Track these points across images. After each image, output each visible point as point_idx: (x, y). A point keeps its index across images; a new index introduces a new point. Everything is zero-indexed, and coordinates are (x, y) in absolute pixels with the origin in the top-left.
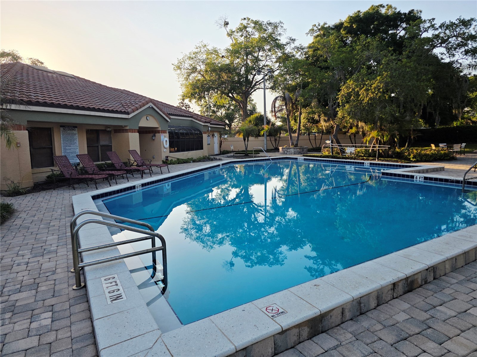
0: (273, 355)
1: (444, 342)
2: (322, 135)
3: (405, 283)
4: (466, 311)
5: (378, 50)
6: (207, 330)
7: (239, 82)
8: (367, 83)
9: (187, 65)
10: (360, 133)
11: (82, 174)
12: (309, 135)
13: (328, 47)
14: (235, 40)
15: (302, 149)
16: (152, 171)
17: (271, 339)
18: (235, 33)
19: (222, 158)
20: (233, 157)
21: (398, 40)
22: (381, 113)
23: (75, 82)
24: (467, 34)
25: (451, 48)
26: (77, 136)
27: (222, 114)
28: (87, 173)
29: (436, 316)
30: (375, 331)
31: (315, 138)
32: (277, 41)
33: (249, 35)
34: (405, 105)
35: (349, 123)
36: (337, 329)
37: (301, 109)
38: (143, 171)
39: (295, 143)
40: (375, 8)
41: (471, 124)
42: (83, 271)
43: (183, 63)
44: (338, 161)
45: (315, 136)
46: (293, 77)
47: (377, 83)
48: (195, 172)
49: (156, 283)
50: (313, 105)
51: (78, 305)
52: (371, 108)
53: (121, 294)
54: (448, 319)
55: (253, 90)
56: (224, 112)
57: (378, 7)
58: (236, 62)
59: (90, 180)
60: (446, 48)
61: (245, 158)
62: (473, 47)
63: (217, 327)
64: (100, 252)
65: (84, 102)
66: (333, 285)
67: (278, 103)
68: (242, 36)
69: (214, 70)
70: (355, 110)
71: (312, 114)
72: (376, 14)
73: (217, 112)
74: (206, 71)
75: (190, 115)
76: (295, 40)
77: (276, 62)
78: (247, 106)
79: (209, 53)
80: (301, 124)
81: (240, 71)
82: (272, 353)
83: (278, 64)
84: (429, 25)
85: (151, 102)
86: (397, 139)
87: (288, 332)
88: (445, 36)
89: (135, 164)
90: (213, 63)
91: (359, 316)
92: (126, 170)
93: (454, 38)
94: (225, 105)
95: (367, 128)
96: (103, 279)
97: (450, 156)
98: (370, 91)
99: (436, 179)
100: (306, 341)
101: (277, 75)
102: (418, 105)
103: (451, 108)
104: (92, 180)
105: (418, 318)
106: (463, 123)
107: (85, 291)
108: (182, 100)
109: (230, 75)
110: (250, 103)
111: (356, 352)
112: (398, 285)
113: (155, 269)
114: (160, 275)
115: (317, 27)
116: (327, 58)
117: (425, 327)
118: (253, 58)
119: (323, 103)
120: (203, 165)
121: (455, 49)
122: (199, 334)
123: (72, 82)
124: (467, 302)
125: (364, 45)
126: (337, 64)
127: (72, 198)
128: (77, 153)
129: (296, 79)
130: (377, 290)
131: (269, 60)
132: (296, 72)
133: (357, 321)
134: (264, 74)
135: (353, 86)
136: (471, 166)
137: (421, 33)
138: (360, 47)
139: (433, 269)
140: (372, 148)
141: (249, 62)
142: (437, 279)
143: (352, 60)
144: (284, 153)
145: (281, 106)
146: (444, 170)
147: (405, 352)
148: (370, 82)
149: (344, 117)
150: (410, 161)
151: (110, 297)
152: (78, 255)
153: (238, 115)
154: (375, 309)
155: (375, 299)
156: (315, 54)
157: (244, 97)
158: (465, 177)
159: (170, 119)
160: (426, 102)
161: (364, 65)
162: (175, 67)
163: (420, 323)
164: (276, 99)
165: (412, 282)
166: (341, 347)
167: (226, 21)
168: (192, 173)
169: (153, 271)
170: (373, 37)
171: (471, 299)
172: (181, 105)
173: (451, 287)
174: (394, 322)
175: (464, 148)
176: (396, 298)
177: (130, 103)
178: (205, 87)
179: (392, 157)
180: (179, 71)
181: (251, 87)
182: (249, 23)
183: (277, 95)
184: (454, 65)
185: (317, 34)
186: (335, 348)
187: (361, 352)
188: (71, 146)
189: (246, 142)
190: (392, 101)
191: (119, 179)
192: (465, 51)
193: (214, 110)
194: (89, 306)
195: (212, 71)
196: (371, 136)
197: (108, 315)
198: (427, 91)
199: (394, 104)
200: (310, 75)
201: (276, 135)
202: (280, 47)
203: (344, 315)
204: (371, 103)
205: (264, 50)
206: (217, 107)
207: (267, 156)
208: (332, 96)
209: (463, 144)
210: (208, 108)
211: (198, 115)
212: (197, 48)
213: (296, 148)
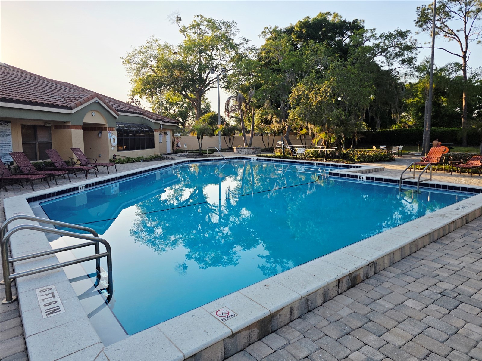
0: (223, 359)
1: (383, 334)
2: (275, 135)
3: (348, 279)
4: (402, 304)
5: (325, 55)
6: (154, 339)
7: (192, 79)
8: (315, 87)
9: (137, 60)
10: (310, 134)
11: (16, 174)
12: (262, 135)
13: (279, 50)
14: (188, 36)
15: (256, 149)
16: (98, 170)
17: (221, 344)
18: (188, 30)
19: (175, 157)
20: (187, 156)
21: (343, 47)
22: (329, 116)
23: (9, 72)
24: (403, 45)
25: (390, 57)
26: (10, 131)
27: (174, 111)
28: (22, 173)
29: (376, 310)
30: (321, 327)
31: (268, 139)
32: (230, 41)
33: (202, 32)
34: (350, 109)
35: (300, 124)
36: (286, 328)
37: (254, 110)
38: (87, 170)
39: (249, 143)
40: (323, 15)
41: (407, 128)
42: (15, 282)
43: (133, 57)
44: (289, 162)
45: (268, 137)
46: (247, 78)
47: (325, 87)
48: (145, 172)
49: (99, 292)
50: (265, 106)
51: (8, 321)
52: (319, 111)
53: (59, 306)
54: (387, 311)
55: (206, 89)
56: (178, 110)
57: (326, 15)
58: (190, 59)
59: (25, 180)
60: (386, 57)
61: (199, 158)
62: (409, 57)
63: (165, 335)
64: (35, 261)
65: (19, 94)
66: (283, 285)
67: (232, 103)
68: (195, 33)
69: (166, 66)
70: (305, 112)
71: (265, 115)
72: (324, 21)
73: (170, 109)
74: (158, 67)
75: (140, 112)
76: (248, 41)
77: (230, 61)
78: (200, 105)
79: (160, 48)
80: (254, 125)
81: (194, 69)
82: (222, 358)
83: (232, 63)
84: (371, 35)
85: (97, 97)
86: (343, 141)
87: (238, 335)
88: (385, 46)
89: (79, 163)
90: (164, 59)
91: (307, 314)
92: (67, 170)
93: (393, 48)
94: (178, 102)
95: (316, 129)
96: (38, 291)
97: (389, 158)
98: (318, 95)
99: (377, 179)
100: (256, 343)
101: (231, 75)
102: (361, 109)
103: (389, 113)
104: (27, 180)
105: (360, 312)
106: (400, 127)
107: (17, 305)
108: (131, 96)
109: (183, 72)
110: (205, 102)
111: (303, 350)
112: (343, 281)
113: (99, 277)
114: (104, 283)
115: (269, 30)
116: (278, 60)
117: (366, 320)
118: (207, 56)
119: (276, 104)
120: (154, 165)
121: (394, 58)
122: (145, 344)
123: (5, 72)
124: (403, 294)
125: (313, 50)
126: (288, 67)
127: (3, 200)
128: (10, 151)
129: (249, 80)
130: (323, 287)
131: (223, 60)
132: (249, 73)
133: (304, 319)
134: (218, 73)
135: (303, 89)
136: (407, 167)
137: (364, 42)
138: (309, 52)
139: (373, 264)
140: (321, 149)
141: (202, 60)
142: (377, 273)
143: (302, 64)
144: (238, 153)
145: (235, 105)
146: (384, 171)
147: (348, 347)
148: (319, 86)
149: (294, 119)
150: (354, 162)
151: (45, 310)
152: (8, 265)
153: (192, 114)
154: (321, 305)
155: (321, 296)
156: (268, 57)
157: (198, 95)
158: (401, 177)
159: (118, 115)
160: (368, 106)
161: (313, 69)
162: (125, 61)
163: (362, 317)
164: (230, 98)
165: (355, 278)
166: (290, 346)
167: (179, 17)
168: (142, 173)
169: (97, 279)
170: (321, 43)
171: (406, 291)
172: (131, 101)
173: (389, 281)
174: (339, 317)
175: (401, 150)
176: (341, 294)
177: (73, 97)
178: (156, 83)
179: (338, 158)
180: (128, 65)
181: (205, 86)
182: (202, 20)
183: (231, 95)
184: (393, 73)
185: (269, 36)
186: (284, 347)
187: (308, 349)
188: (3, 143)
189: (200, 141)
190: (338, 104)
191: (60, 179)
192: (402, 60)
193: (166, 107)
194: (22, 322)
195: (165, 67)
196: (319, 138)
197: (43, 330)
198: (369, 96)
199: (341, 108)
200: (263, 76)
201: (230, 134)
202: (234, 46)
203: (292, 314)
204: (319, 106)
205: (217, 49)
206: (170, 104)
207: (222, 156)
208: (284, 98)
209: (400, 146)
210: (160, 105)
211: (149, 112)
212: (148, 43)
213: (250, 148)
